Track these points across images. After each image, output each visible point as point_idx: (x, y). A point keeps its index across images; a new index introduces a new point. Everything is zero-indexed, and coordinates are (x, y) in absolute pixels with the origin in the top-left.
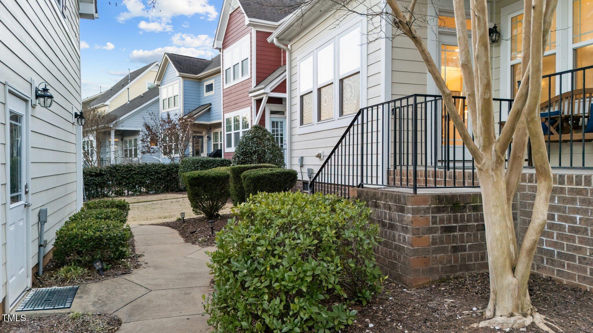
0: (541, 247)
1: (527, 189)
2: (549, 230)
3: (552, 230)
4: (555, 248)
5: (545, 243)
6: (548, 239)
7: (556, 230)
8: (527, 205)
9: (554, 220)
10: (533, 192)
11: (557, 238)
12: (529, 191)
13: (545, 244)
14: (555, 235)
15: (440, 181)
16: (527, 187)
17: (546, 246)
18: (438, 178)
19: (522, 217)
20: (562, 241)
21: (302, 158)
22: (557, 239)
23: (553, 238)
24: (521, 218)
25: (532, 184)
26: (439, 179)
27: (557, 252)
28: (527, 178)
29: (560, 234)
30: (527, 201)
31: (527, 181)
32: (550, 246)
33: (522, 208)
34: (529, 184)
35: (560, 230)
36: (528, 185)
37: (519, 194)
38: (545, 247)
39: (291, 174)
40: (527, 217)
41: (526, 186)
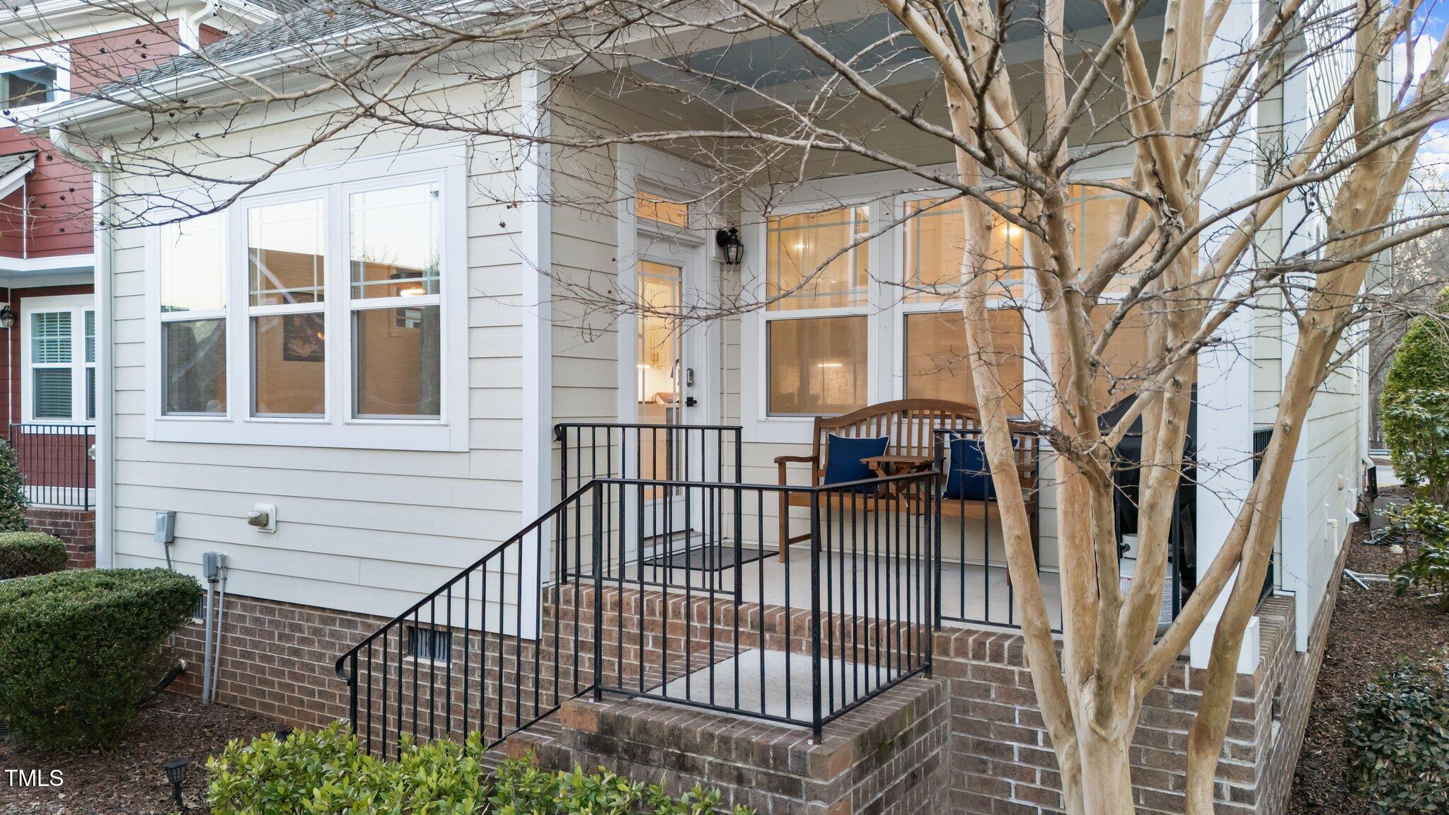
0: (1005, 799)
1: (970, 673)
2: (1024, 765)
3: (1032, 763)
4: (1039, 802)
5: (1013, 791)
6: (1021, 783)
7: (1041, 765)
8: (971, 707)
9: (1036, 744)
10: (985, 679)
11: (1043, 782)
12: (974, 676)
13: (1013, 794)
14: (1038, 776)
15: (722, 631)
16: (969, 667)
17: (1017, 797)
18: (719, 623)
19: (956, 733)
20: (1054, 787)
21: (172, 516)
22: (1042, 784)
23: (1033, 781)
24: (954, 736)
25: (982, 663)
26: (720, 627)
27: (1043, 810)
28: (970, 648)
29: (1048, 773)
30: (971, 700)
31: (970, 655)
32: (1026, 798)
33: (958, 712)
34: (974, 662)
35: (1049, 765)
36: (973, 665)
37: (949, 682)
38: (1013, 800)
39: (184, 593)
40: (970, 733)
41: (966, 665)
